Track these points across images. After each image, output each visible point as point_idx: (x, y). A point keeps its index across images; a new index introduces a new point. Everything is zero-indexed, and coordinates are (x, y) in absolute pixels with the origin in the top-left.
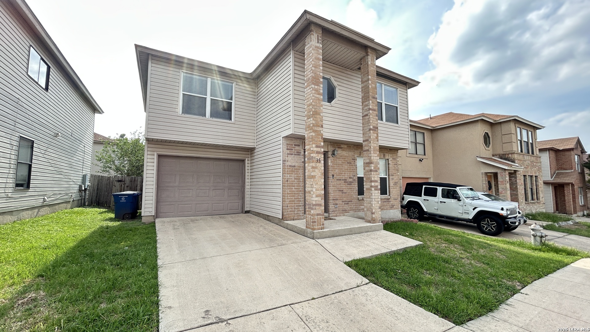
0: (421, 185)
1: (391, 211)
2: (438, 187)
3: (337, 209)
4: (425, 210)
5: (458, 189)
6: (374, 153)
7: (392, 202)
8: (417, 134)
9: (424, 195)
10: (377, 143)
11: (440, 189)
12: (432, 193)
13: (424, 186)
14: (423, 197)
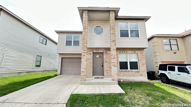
0: (167, 65)
1: (140, 77)
2: (175, 66)
3: (108, 75)
4: (170, 78)
5: (187, 67)
6: (113, 51)
7: (141, 73)
8: (171, 41)
9: (168, 70)
10: (115, 47)
11: (176, 67)
12: (172, 69)
13: (168, 66)
14: (168, 71)
